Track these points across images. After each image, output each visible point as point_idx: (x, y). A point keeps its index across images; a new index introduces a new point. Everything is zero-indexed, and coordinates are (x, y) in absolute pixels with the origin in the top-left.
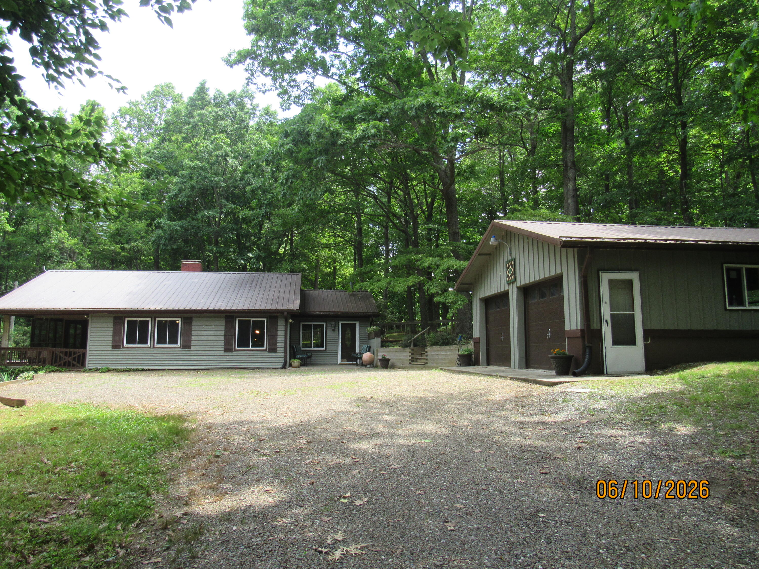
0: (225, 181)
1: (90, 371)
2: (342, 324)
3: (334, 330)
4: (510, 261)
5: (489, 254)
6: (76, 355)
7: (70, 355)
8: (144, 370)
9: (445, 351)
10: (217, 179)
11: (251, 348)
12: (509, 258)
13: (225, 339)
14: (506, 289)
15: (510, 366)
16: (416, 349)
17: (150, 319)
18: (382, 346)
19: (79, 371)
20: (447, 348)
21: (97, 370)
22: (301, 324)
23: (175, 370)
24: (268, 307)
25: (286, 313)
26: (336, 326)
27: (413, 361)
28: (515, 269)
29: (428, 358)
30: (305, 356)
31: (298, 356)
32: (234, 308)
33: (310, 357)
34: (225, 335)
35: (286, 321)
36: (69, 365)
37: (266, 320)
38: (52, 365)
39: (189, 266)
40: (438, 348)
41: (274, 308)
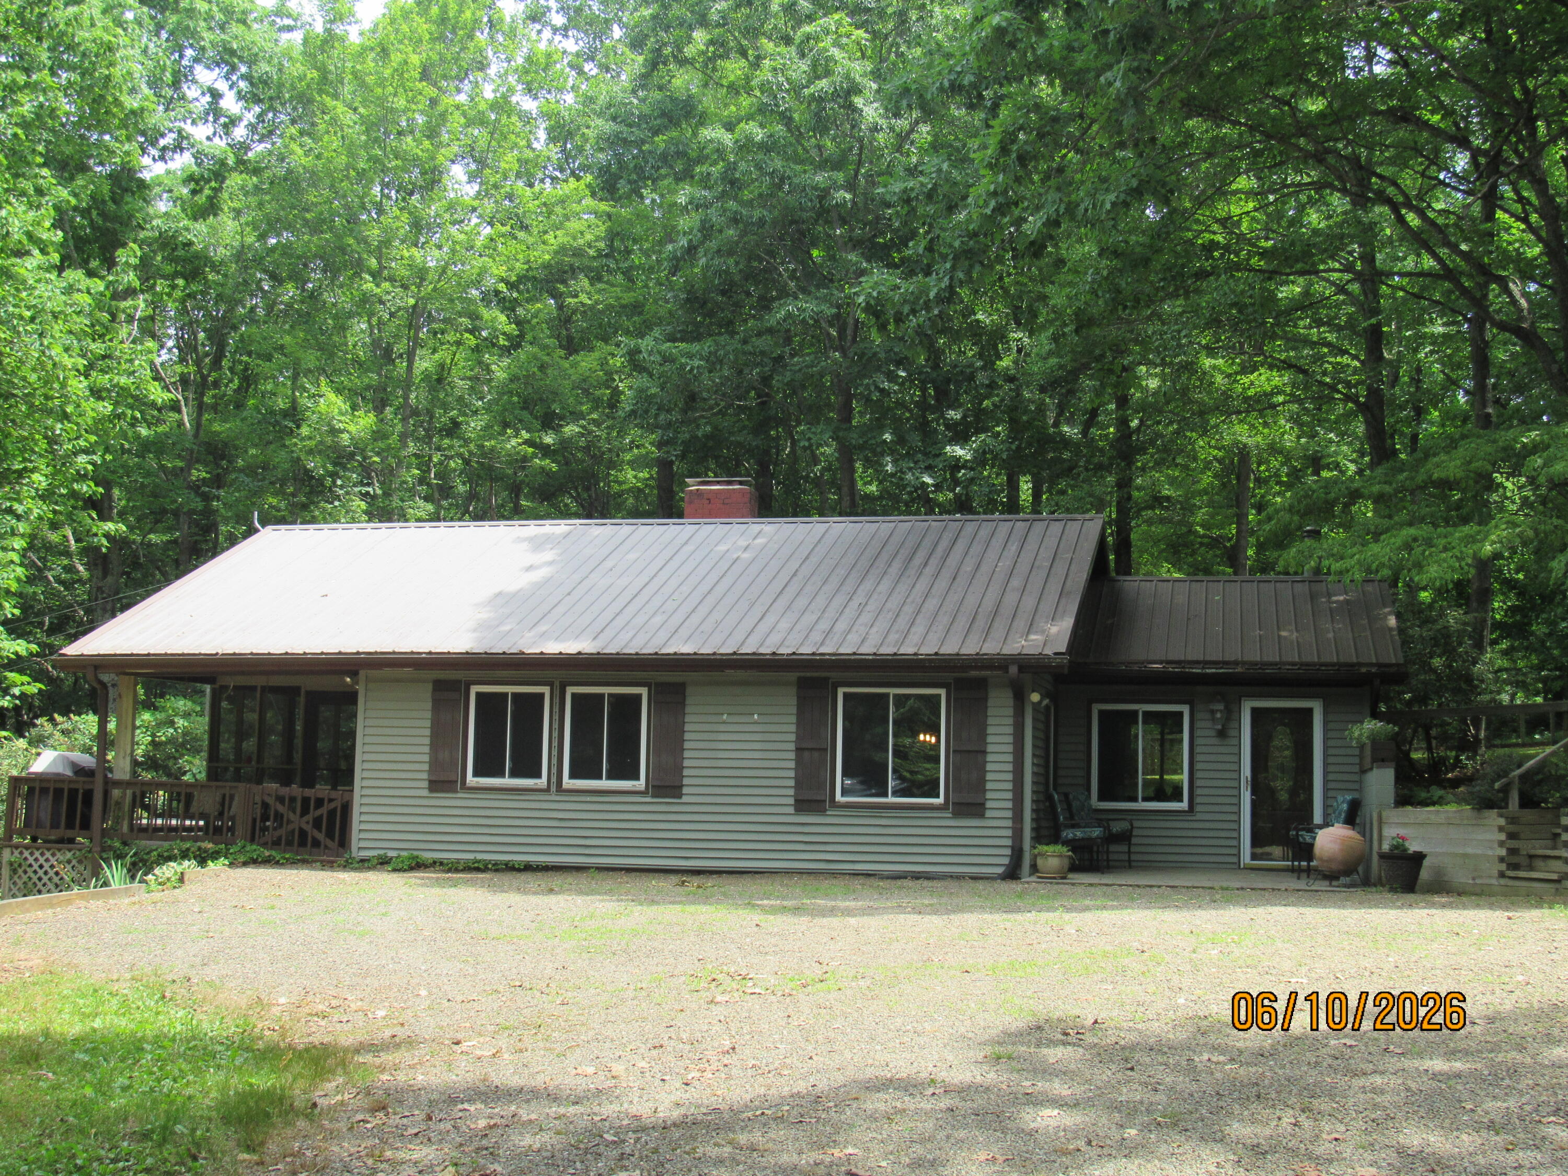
0: (851, 186)
1: (364, 864)
2: (1255, 712)
3: (1222, 734)
6: (323, 811)
7: (305, 811)
8: (528, 868)
10: (820, 178)
11: (891, 799)
13: (799, 761)
16: (1526, 815)
17: (546, 690)
18: (1401, 801)
19: (329, 865)
21: (383, 863)
22: (1096, 708)
23: (629, 870)
24: (950, 648)
25: (1013, 670)
26: (1232, 715)
27: (1514, 867)
30: (1096, 832)
31: (1068, 834)
32: (827, 649)
33: (1125, 837)
34: (799, 750)
35: (1020, 698)
36: (303, 843)
37: (942, 692)
38: (252, 840)
39: (710, 498)
41: (970, 648)
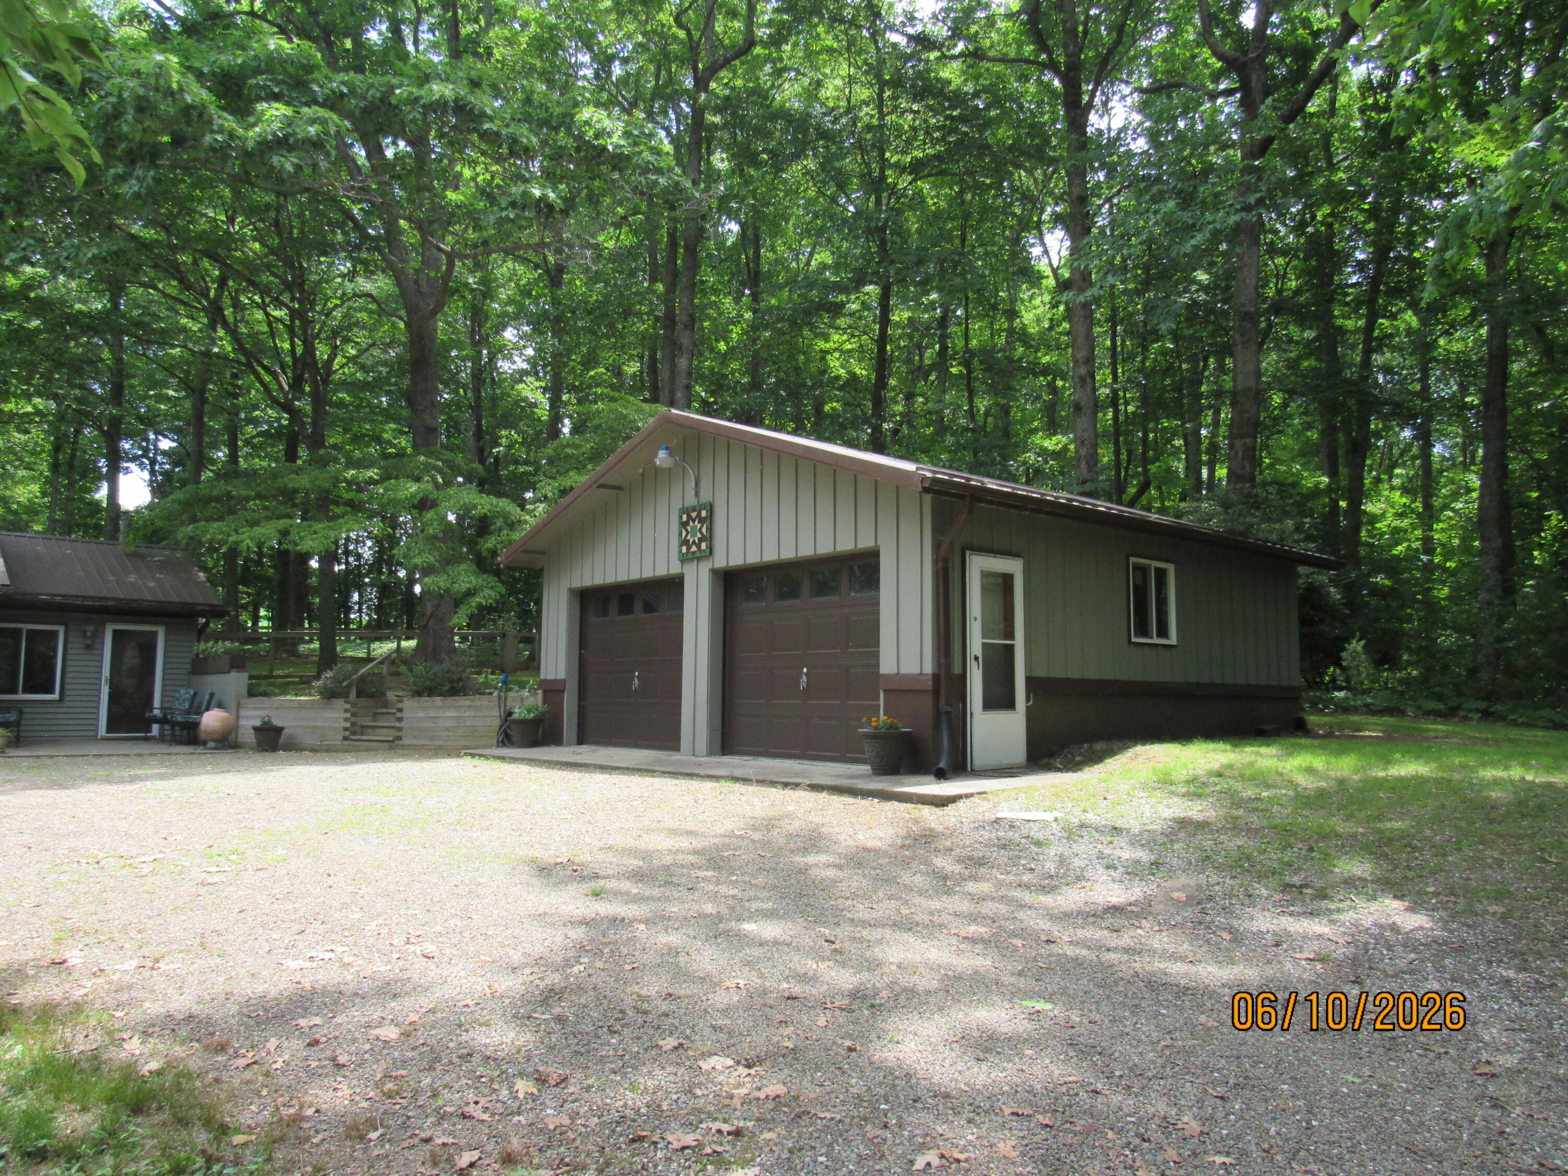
2: (115, 632)
3: (89, 647)
4: (698, 508)
5: (619, 488)
9: (458, 708)
12: (691, 501)
14: (675, 569)
15: (677, 748)
16: (363, 702)
18: (251, 693)
20: (462, 701)
26: (95, 635)
27: (354, 733)
28: (710, 529)
29: (403, 724)
40: (438, 700)
